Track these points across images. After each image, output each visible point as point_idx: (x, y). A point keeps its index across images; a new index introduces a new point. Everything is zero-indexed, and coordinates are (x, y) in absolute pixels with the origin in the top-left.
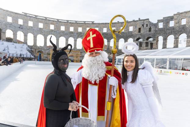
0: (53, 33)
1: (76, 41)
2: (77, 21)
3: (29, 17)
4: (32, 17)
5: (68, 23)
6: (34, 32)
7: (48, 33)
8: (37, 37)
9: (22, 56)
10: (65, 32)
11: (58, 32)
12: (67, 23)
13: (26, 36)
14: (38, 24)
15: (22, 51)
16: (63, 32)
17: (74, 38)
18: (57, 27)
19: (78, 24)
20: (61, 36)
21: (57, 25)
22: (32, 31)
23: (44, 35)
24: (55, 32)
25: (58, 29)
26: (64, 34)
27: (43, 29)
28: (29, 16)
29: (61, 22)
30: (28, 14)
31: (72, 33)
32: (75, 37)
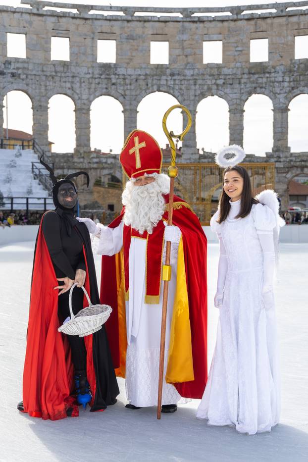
0: (163, 82)
1: (286, 110)
2: (287, 5)
3: (53, 19)
4: (64, 15)
5: (239, 23)
6: (77, 86)
7: (142, 83)
8: (89, 110)
9: (8, 207)
10: (225, 71)
11: (189, 73)
12: (235, 20)
13: (40, 110)
14: (94, 48)
15: (8, 180)
16: (214, 70)
17: (273, 96)
18: (183, 49)
19: (294, 19)
20: (203, 96)
21: (185, 37)
22: (68, 85)
23: (124, 96)
24: (172, 75)
25: (190, 59)
26: (220, 82)
27: (116, 66)
28: (53, 15)
29: (200, 20)
30: (50, 4)
31: (260, 68)
32: (278, 90)
